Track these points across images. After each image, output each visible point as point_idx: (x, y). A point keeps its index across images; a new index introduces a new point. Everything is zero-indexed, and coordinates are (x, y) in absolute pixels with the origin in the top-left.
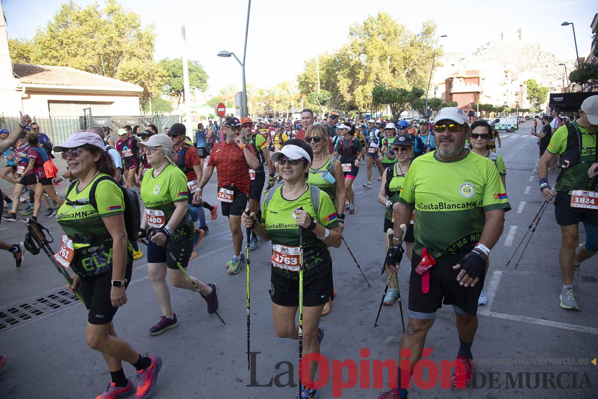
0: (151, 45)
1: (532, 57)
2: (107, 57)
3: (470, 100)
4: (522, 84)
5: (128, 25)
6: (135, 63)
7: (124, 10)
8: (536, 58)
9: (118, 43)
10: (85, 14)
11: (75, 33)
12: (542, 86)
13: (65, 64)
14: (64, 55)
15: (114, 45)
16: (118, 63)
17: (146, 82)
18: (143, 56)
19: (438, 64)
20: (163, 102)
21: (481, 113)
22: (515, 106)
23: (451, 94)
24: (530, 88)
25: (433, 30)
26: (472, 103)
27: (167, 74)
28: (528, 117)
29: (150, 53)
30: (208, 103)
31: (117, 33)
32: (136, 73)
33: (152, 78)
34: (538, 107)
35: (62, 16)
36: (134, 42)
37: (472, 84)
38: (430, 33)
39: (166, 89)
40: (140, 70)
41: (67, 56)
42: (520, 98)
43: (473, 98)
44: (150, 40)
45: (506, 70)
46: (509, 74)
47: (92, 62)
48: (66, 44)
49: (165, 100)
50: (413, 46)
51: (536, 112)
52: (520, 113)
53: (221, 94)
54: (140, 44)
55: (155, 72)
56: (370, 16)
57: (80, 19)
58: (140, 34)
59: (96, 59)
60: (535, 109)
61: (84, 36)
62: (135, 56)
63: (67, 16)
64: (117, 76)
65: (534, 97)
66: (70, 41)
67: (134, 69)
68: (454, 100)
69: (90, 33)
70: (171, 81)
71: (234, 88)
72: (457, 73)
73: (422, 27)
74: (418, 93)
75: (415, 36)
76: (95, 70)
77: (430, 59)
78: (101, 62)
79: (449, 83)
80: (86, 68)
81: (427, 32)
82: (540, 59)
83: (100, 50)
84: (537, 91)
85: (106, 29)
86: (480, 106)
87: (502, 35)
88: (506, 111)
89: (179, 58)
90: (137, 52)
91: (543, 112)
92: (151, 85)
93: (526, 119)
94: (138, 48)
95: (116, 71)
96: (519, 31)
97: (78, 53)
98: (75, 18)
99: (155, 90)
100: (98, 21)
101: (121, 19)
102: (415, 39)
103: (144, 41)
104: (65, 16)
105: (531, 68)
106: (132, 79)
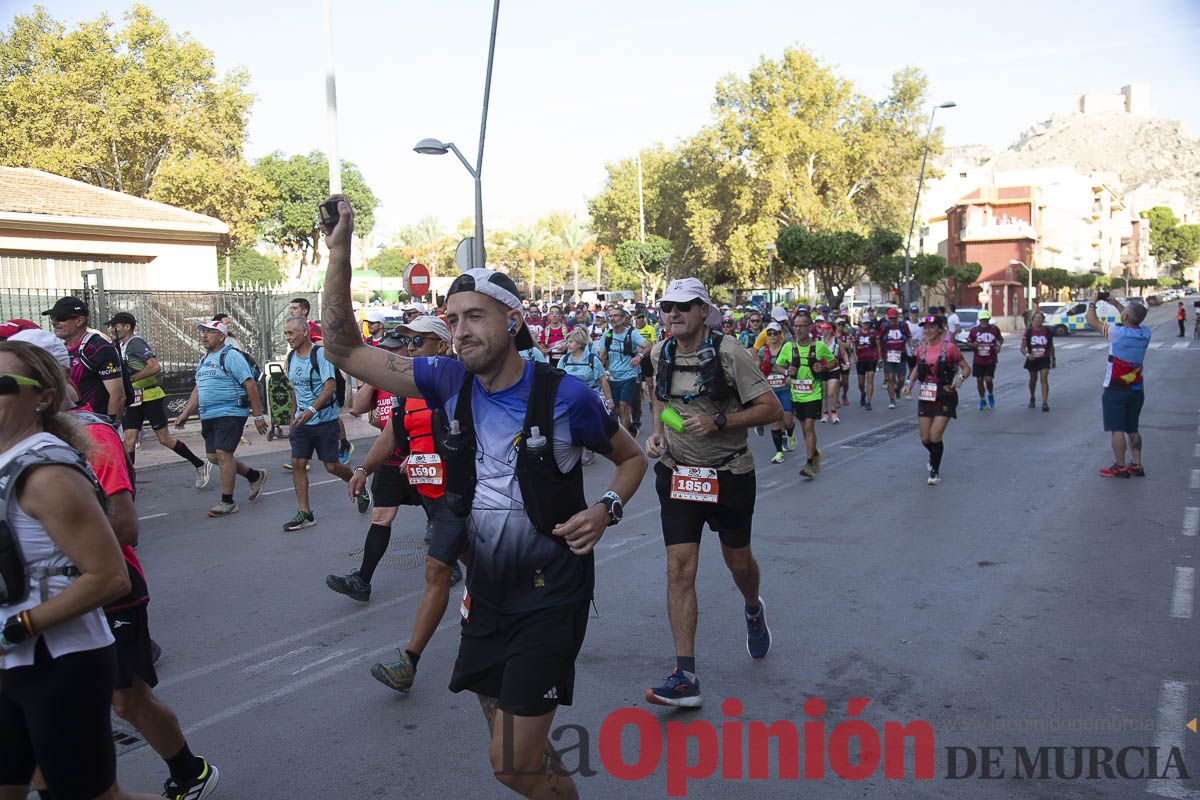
0: (239, 121)
1: (1159, 153)
2: (128, 150)
3: (1010, 258)
4: (1138, 218)
5: (181, 73)
6: (198, 166)
7: (174, 37)
8: (1169, 155)
9: (157, 116)
10: (75, 42)
11: (47, 88)
12: (1189, 223)
13: (20, 161)
14: (18, 139)
15: (146, 120)
16: (157, 163)
17: (222, 211)
18: (220, 148)
19: (931, 172)
20: (259, 260)
21: (1039, 290)
22: (1122, 272)
23: (962, 245)
24: (1157, 229)
25: (918, 91)
26: (1014, 266)
27: (276, 193)
28: (1154, 298)
29: (236, 140)
30: (370, 264)
31: (154, 92)
32: (200, 190)
33: (236, 201)
34: (1179, 273)
35: (17, 45)
36: (196, 114)
37: (1014, 219)
38: (911, 99)
39: (272, 229)
40: (209, 181)
41: (26, 144)
42: (1133, 252)
43: (1017, 254)
44: (235, 111)
45: (1098, 184)
46: (1104, 196)
47: (92, 158)
48: (24, 114)
49: (262, 254)
50: (869, 130)
51: (1175, 287)
52: (1132, 289)
53: (403, 244)
54: (211, 120)
55: (247, 185)
56: (766, 61)
57: (62, 55)
58: (213, 94)
59: (100, 152)
60: (1171, 279)
61: (70, 97)
62: (198, 147)
63: (29, 47)
64: (152, 194)
65: (1169, 250)
66: (37, 107)
67: (195, 180)
68: (970, 259)
69: (87, 89)
70: (284, 209)
71: (434, 228)
72: (976, 194)
73: (892, 85)
74: (888, 243)
75: (875, 106)
76: (97, 177)
77: (910, 161)
78: (113, 161)
79: (956, 217)
80: (75, 173)
81: (905, 96)
82: (1180, 156)
83: (112, 130)
84: (1175, 236)
85: (127, 82)
86: (1035, 271)
87: (1082, 101)
88: (1100, 285)
89: (305, 153)
90: (202, 137)
91: (1191, 285)
92: (234, 218)
93: (1150, 305)
94: (205, 128)
95: (150, 184)
96: (1126, 91)
97: (55, 135)
98: (49, 51)
99: (246, 230)
100: (107, 60)
101: (165, 58)
102: (876, 113)
103: (221, 114)
104: (24, 46)
105: (1158, 180)
106: (191, 202)
